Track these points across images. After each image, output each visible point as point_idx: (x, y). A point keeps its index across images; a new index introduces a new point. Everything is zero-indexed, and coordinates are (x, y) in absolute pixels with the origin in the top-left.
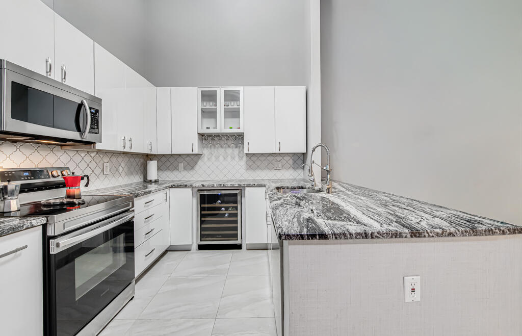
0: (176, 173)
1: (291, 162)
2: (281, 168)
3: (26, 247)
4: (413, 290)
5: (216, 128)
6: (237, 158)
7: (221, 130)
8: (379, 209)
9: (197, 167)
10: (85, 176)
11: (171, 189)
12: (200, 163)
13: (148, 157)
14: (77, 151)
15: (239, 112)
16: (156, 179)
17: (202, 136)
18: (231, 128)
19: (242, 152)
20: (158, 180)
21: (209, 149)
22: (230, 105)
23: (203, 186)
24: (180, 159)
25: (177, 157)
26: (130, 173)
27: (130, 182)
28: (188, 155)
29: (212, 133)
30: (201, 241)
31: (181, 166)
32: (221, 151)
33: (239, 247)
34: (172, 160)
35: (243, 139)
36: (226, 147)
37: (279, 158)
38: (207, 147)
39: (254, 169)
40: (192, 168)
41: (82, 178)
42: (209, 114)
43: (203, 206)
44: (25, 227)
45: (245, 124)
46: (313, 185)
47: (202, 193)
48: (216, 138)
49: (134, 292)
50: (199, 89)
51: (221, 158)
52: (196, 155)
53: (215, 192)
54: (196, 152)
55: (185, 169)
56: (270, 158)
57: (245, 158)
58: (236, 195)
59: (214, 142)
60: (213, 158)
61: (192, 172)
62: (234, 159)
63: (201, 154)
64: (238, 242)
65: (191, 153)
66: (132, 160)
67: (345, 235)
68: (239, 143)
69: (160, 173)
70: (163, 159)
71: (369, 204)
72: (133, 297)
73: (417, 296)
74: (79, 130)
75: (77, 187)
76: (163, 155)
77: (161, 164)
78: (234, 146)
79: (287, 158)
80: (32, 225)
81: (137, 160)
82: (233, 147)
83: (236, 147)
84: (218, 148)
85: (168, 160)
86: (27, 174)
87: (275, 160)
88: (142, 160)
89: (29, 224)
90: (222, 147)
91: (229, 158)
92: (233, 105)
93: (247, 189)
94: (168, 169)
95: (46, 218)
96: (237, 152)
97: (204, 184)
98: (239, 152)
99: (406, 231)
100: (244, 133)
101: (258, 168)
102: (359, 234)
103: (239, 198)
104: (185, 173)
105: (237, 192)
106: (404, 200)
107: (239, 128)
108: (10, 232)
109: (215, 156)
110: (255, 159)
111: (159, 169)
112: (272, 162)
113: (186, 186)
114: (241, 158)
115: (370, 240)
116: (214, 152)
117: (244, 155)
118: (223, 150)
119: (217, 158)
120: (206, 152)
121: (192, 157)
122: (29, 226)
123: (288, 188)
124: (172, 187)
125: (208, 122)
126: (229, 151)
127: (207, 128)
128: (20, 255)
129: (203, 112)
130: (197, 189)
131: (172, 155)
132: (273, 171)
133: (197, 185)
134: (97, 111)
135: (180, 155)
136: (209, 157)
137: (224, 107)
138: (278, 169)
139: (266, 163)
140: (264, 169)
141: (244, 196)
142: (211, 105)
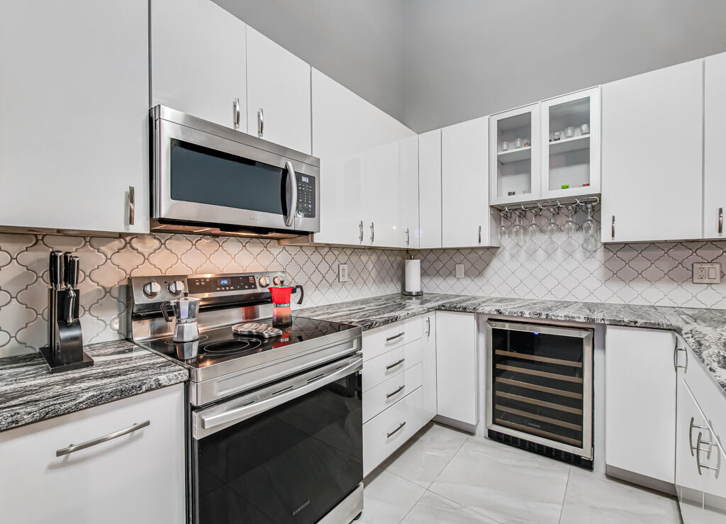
0: (451, 281)
2: (718, 280)
3: (147, 424)
5: (529, 191)
6: (579, 255)
7: (541, 195)
9: (489, 272)
10: (297, 287)
11: (439, 313)
12: (495, 263)
13: (409, 253)
14: (301, 247)
15: (588, 149)
16: (419, 290)
17: (501, 213)
18: (567, 188)
19: (593, 240)
20: (422, 292)
21: (513, 236)
22: (562, 136)
23: (499, 312)
24: (458, 258)
25: (454, 252)
26: (381, 280)
27: (379, 294)
28: (473, 249)
29: (519, 204)
30: (494, 422)
31: (460, 269)
32: (541, 240)
33: (588, 465)
34: (445, 257)
36: (552, 231)
37: (709, 253)
38: (510, 233)
39: (627, 280)
40: (480, 273)
41: (294, 290)
42: (514, 166)
43: (499, 352)
44: (144, 388)
47: (499, 326)
48: (529, 214)
49: (361, 505)
50: (492, 118)
51: (541, 254)
52: (488, 248)
53: (527, 329)
54: (486, 242)
55: (466, 274)
56: (680, 254)
57: (600, 254)
58: (579, 342)
59: (524, 222)
60: (523, 255)
61: (480, 282)
62: (570, 255)
63: (499, 248)
64: (584, 453)
65: (476, 244)
66: (384, 258)
68: (586, 221)
69: (426, 280)
70: (432, 257)
72: (360, 514)
74: (285, 212)
75: (286, 305)
76: (431, 250)
77: (427, 265)
78: (573, 226)
80: (160, 384)
81: (392, 258)
82: (570, 229)
83: (580, 228)
84: (534, 233)
85: (438, 258)
86: (225, 282)
87: (694, 258)
88: (399, 259)
89: (153, 383)
90: (542, 231)
91: (559, 255)
92: (571, 136)
93: (611, 333)
94: (438, 273)
95: (187, 372)
96: (581, 241)
97: (501, 310)
98: (586, 240)
100: (599, 195)
101: (640, 276)
103: (587, 350)
104: (466, 282)
105: (583, 335)
107: (588, 185)
108: (115, 397)
109: (526, 251)
111: (424, 273)
112: (687, 264)
113: (464, 310)
114: (590, 254)
116: (525, 242)
117: (599, 245)
118: (545, 237)
119: (531, 255)
120: (507, 242)
121: (480, 253)
122: (154, 386)
124: (439, 309)
125: (511, 182)
126: (560, 238)
127: (510, 194)
128: (141, 435)
129: (502, 164)
130: (486, 318)
131: (445, 250)
132: (690, 286)
133: (487, 308)
134: (312, 179)
135: (458, 249)
136: (514, 252)
137: (548, 143)
138: (707, 281)
139: (665, 265)
140: (657, 285)
141: (604, 347)
142: (519, 146)
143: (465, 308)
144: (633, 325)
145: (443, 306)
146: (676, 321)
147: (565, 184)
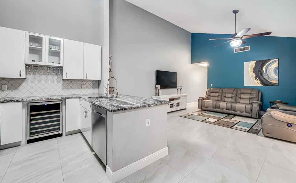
1: (91, 84)
2: (86, 88)
4: (148, 123)
5: (41, 60)
6: (56, 82)
7: (46, 64)
8: (138, 101)
9: (21, 88)
12: (24, 84)
15: (60, 53)
17: (28, 66)
18: (53, 63)
22: (52, 48)
23: (33, 100)
24: (3, 82)
29: (37, 65)
30: (30, 137)
32: (44, 77)
33: (60, 135)
35: (62, 70)
37: (84, 82)
38: (33, 74)
39: (68, 89)
40: (16, 88)
43: (32, 113)
45: (64, 62)
46: (107, 96)
50: (27, 33)
51: (43, 82)
52: (23, 79)
54: (22, 77)
55: (9, 89)
56: (79, 82)
57: (62, 82)
60: (36, 82)
61: (16, 91)
62: (53, 82)
63: (26, 79)
64: (60, 132)
65: (19, 77)
67: (131, 108)
68: (59, 73)
71: (134, 100)
73: (149, 125)
79: (89, 82)
83: (57, 75)
87: (82, 83)
91: (50, 82)
92: (55, 48)
93: (67, 100)
96: (56, 78)
97: (34, 99)
98: (58, 78)
99: (147, 105)
100: (63, 67)
101: (71, 87)
102: (135, 107)
103: (61, 106)
104: (8, 92)
105: (60, 102)
106: (144, 98)
107: (60, 63)
109: (38, 81)
110: (68, 83)
112: (80, 85)
113: (17, 101)
114: (59, 82)
115: (138, 109)
116: (37, 77)
117: (62, 80)
119: (40, 81)
120: (30, 77)
121: (17, 80)
123: (94, 98)
125: (35, 57)
126: (50, 77)
127: (33, 61)
129: (31, 49)
130: (26, 102)
132: (81, 89)
133: (28, 99)
135: (3, 78)
136: (32, 81)
137: (48, 49)
138: (84, 88)
139: (76, 85)
140: (75, 89)
141: (65, 104)
142: (37, 46)
143: (18, 100)
144: (72, 98)
145: (5, 101)
146: (80, 96)
147: (53, 62)
